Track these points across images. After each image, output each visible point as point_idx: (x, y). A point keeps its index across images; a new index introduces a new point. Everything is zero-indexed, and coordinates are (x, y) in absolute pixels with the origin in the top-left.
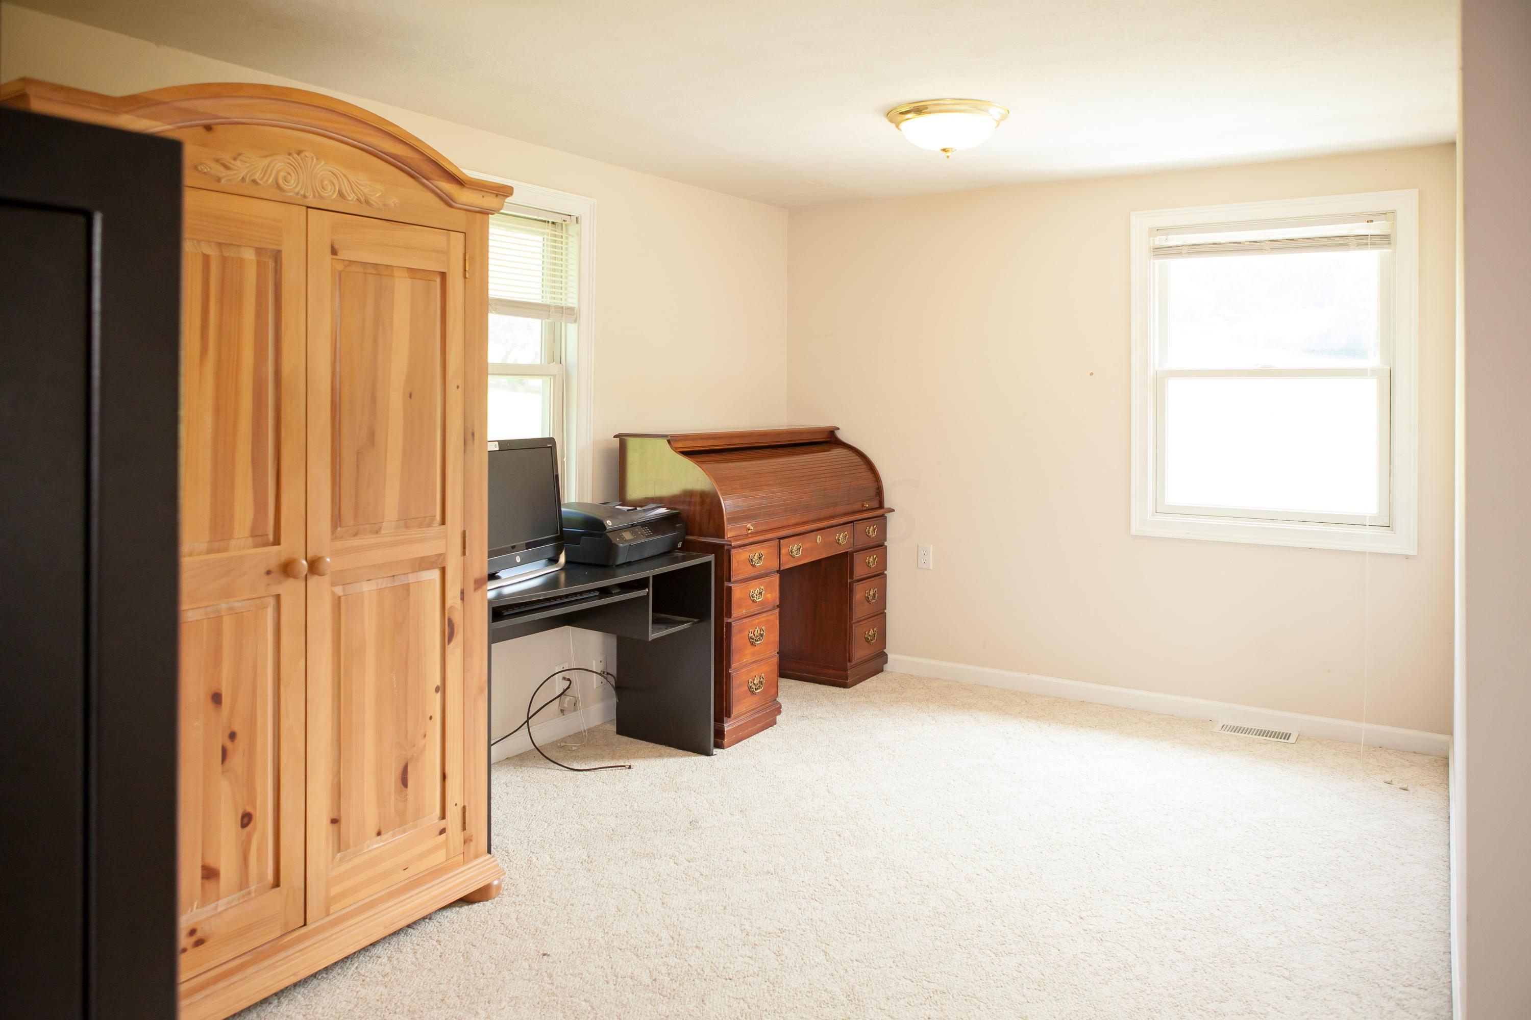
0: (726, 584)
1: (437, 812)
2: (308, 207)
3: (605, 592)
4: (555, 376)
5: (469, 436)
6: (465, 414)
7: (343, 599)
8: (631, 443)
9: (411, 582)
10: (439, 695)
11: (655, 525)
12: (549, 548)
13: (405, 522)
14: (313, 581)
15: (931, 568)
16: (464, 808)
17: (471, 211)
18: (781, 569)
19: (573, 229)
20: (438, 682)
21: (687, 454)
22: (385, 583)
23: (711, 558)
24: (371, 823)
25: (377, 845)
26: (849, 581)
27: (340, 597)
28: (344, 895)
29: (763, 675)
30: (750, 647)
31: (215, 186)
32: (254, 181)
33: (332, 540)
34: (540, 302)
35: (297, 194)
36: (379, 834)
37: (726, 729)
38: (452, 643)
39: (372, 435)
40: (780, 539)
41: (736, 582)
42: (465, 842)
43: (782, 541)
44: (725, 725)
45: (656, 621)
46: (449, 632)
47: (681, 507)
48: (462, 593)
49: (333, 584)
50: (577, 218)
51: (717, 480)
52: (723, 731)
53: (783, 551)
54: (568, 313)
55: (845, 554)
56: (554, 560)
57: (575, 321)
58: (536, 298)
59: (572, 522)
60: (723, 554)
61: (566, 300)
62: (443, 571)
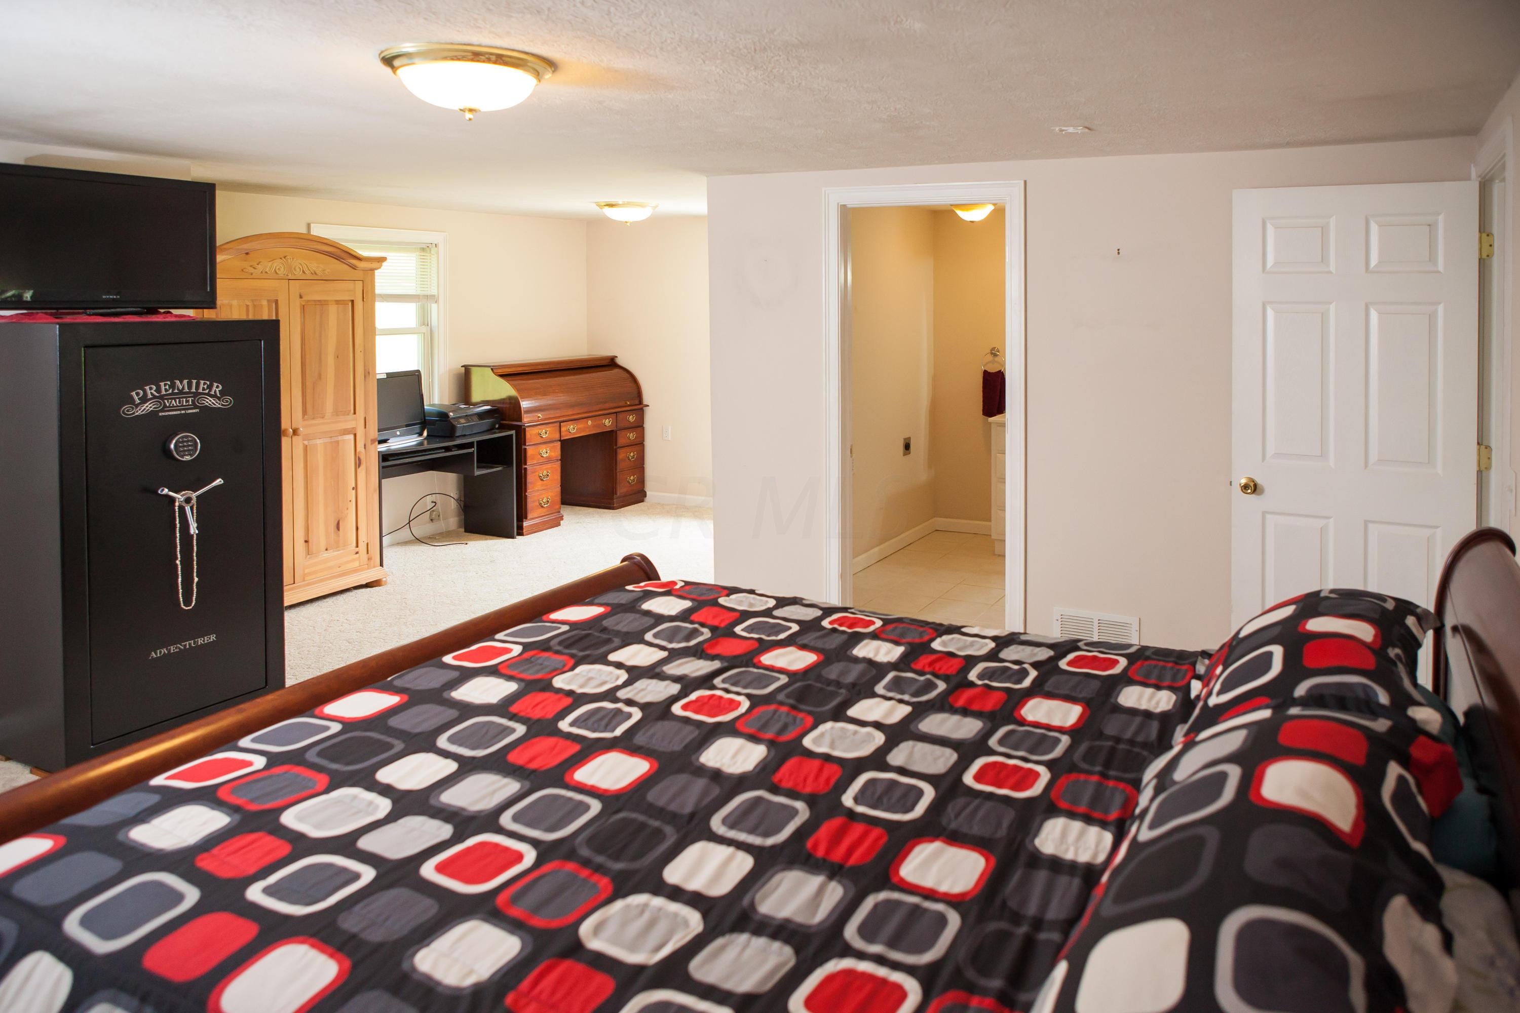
0: (523, 447)
1: (354, 544)
2: (289, 280)
3: (447, 449)
4: (424, 333)
5: (367, 374)
6: (365, 363)
7: (308, 447)
8: (474, 370)
9: (339, 439)
10: (354, 491)
11: (482, 416)
12: (417, 428)
13: (337, 413)
14: (295, 438)
15: (670, 439)
16: (368, 544)
17: (365, 270)
18: (562, 439)
19: (434, 250)
20: (354, 485)
21: (502, 376)
22: (328, 440)
23: (513, 432)
24: (323, 545)
25: (326, 555)
26: (615, 447)
27: (307, 446)
28: (310, 574)
29: (549, 497)
30: (540, 481)
31: (251, 277)
32: (266, 272)
33: (303, 421)
34: (415, 294)
35: (284, 274)
36: (327, 550)
37: (524, 525)
38: (360, 469)
39: (320, 375)
40: (561, 422)
41: (528, 445)
42: (368, 559)
43: (562, 424)
44: (524, 523)
45: (478, 467)
46: (358, 463)
47: (499, 406)
48: (365, 445)
49: (304, 440)
50: (436, 245)
51: (518, 391)
52: (523, 526)
53: (563, 429)
54: (433, 298)
55: (612, 431)
56: (421, 434)
57: (436, 302)
58: (412, 292)
59: (431, 414)
60: (521, 431)
61: (430, 291)
62: (355, 435)
